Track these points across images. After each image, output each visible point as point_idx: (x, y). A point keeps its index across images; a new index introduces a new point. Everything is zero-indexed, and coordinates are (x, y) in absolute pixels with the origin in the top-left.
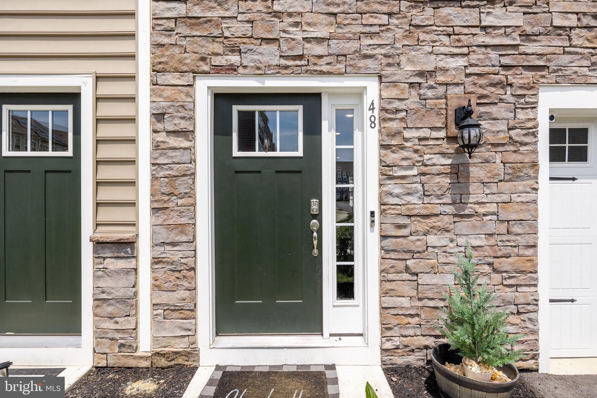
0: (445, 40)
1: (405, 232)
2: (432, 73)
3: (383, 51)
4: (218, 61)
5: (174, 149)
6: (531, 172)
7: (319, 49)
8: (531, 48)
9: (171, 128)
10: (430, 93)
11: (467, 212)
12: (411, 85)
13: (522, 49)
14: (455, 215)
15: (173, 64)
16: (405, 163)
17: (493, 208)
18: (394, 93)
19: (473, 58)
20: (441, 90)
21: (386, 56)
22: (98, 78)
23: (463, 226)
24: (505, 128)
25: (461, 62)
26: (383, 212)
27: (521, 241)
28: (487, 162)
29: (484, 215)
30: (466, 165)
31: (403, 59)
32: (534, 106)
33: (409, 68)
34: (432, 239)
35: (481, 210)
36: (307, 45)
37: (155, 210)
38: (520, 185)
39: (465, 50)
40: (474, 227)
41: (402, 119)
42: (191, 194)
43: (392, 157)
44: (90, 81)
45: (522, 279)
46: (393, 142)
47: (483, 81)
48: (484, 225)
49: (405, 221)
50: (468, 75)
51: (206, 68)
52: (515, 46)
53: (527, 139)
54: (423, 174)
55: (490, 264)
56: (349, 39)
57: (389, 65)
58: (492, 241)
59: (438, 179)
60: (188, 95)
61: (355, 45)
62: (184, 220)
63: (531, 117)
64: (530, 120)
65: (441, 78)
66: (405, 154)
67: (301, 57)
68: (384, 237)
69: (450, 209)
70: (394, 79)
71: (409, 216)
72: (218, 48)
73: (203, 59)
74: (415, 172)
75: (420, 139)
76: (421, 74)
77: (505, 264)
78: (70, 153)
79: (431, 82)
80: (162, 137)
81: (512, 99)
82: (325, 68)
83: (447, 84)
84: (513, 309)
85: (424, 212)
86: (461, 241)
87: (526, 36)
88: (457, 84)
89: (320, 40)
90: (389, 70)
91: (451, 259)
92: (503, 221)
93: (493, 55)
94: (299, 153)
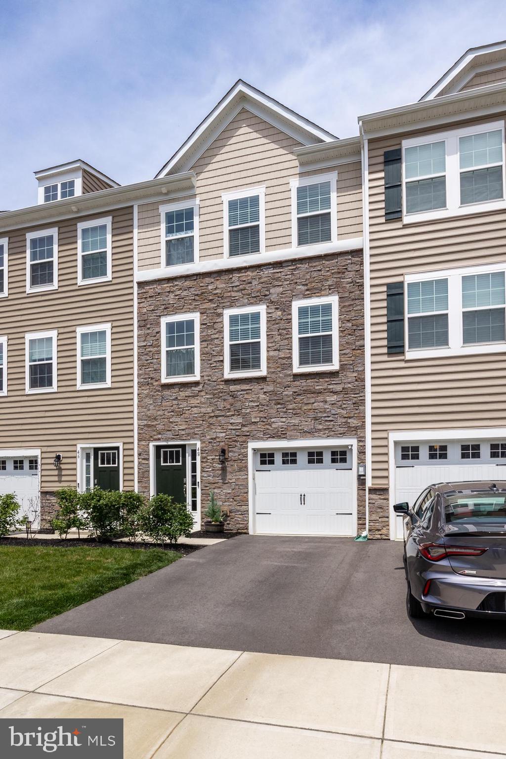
0: (220, 428)
1: (208, 488)
2: (215, 439)
3: (201, 432)
4: (155, 437)
5: (144, 464)
6: (245, 469)
7: (183, 432)
8: (245, 429)
9: (143, 458)
10: (215, 445)
11: (226, 482)
12: (209, 442)
13: (242, 430)
14: (223, 483)
15: (144, 439)
16: (208, 467)
17: (234, 480)
18: (204, 445)
19: (227, 433)
20: (218, 443)
21: (202, 433)
22: (124, 443)
23: (225, 486)
24: (237, 455)
25: (224, 434)
26: (201, 482)
27: (242, 491)
28: (232, 466)
29: (232, 483)
30: (226, 467)
31: (206, 435)
32: (247, 448)
33: (208, 437)
34: (216, 491)
35: (231, 481)
36: (180, 431)
37: (139, 482)
38: (242, 473)
39: (225, 431)
40: (228, 487)
41: (207, 453)
42: (148, 477)
43: (204, 465)
44: (122, 444)
45: (243, 503)
46: (204, 460)
47: (231, 440)
48: (231, 486)
49: (208, 485)
50: (226, 439)
51: (152, 439)
52: (241, 429)
53: (244, 458)
54: (213, 470)
55: (233, 499)
56: (191, 429)
57: (203, 436)
58: (234, 491)
59: (217, 472)
60: (147, 448)
61: (193, 431)
62: (146, 485)
63: (246, 451)
64: (245, 452)
65: (218, 440)
66: (208, 464)
67: (178, 435)
68: (202, 490)
69: (221, 481)
70: (204, 441)
71: (209, 483)
72: (155, 433)
73: (151, 437)
74: (211, 469)
75: (213, 459)
76: (212, 439)
77: (237, 498)
78: (116, 465)
79: (215, 441)
80: (140, 460)
81: (239, 446)
82: (184, 438)
83: (220, 442)
84: (240, 513)
85: (213, 482)
86: (224, 491)
87: (243, 426)
88: (223, 442)
89: (183, 430)
90: (203, 438)
91: (221, 497)
92: (237, 485)
93: (233, 432)
94: (180, 464)
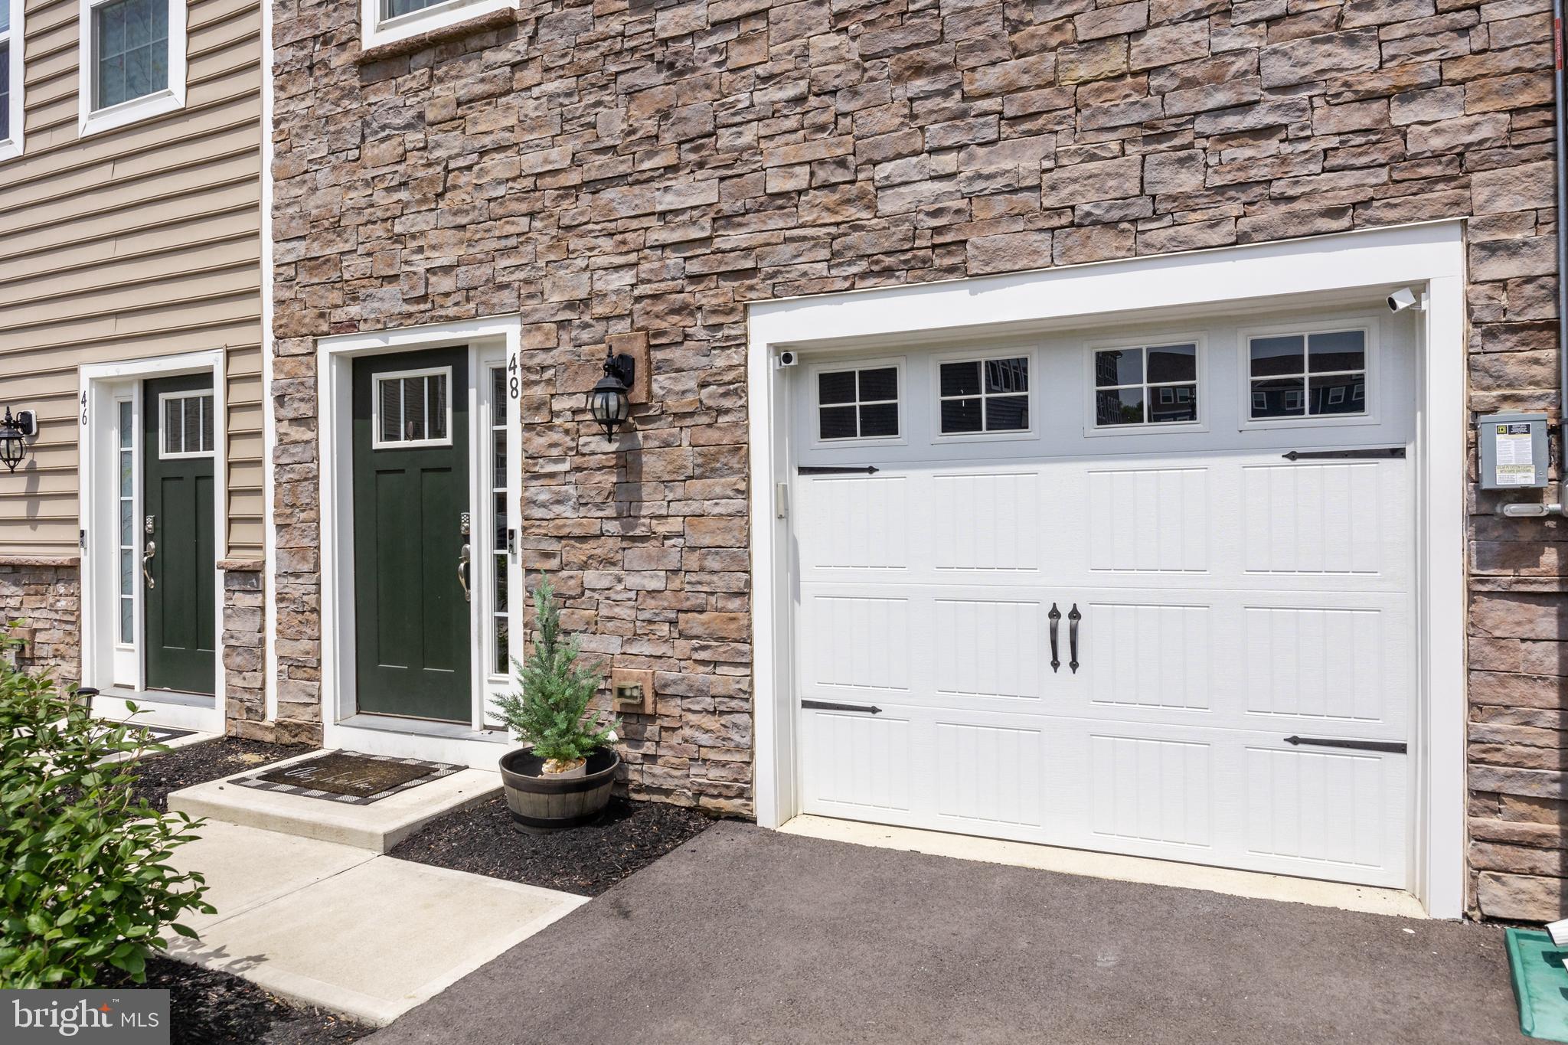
0: (607, 244)
1: (554, 563)
2: (586, 302)
3: (521, 275)
4: (339, 315)
5: (295, 442)
6: (734, 462)
7: (445, 283)
8: (735, 238)
9: (291, 415)
10: (585, 336)
11: (638, 532)
12: (562, 325)
13: (718, 243)
14: (624, 538)
15: (293, 326)
16: (555, 452)
17: (675, 525)
18: (537, 340)
19: (645, 266)
20: (600, 327)
21: (527, 282)
22: (229, 353)
23: (635, 555)
24: (692, 384)
25: (628, 277)
26: (524, 529)
27: (719, 583)
28: (667, 444)
29: (666, 538)
30: (637, 452)
31: (547, 284)
32: (741, 342)
33: (556, 298)
34: (591, 577)
35: (661, 529)
36: (433, 279)
37: (280, 527)
38: (718, 485)
39: (633, 258)
40: (650, 558)
41: (549, 381)
42: (314, 505)
43: (539, 442)
44: (221, 356)
45: (720, 652)
46: (538, 420)
47: (660, 307)
48: (664, 555)
49: (554, 546)
50: (639, 299)
51: (325, 327)
52: (706, 241)
53: (727, 403)
54: (578, 469)
55: (673, 623)
56: (481, 262)
57: (531, 296)
58: (676, 584)
59: (598, 477)
60: (308, 367)
61: (486, 271)
62: (306, 542)
63: (736, 359)
64: (730, 368)
65: (599, 310)
66: (555, 436)
67: (424, 298)
68: (529, 571)
69: (613, 527)
70: (535, 317)
71: (560, 538)
72: (336, 297)
73: (322, 315)
74: (566, 466)
75: (575, 412)
76: (570, 305)
77: (694, 623)
78: (202, 453)
79: (586, 318)
80: (285, 427)
81: (703, 334)
82: (452, 311)
83: (607, 318)
84: (707, 702)
85: (577, 532)
86: (632, 581)
87: (724, 220)
88: (621, 317)
89: (447, 270)
90: (532, 304)
91: (618, 611)
92: (693, 549)
93: (674, 259)
94: (447, 441)
